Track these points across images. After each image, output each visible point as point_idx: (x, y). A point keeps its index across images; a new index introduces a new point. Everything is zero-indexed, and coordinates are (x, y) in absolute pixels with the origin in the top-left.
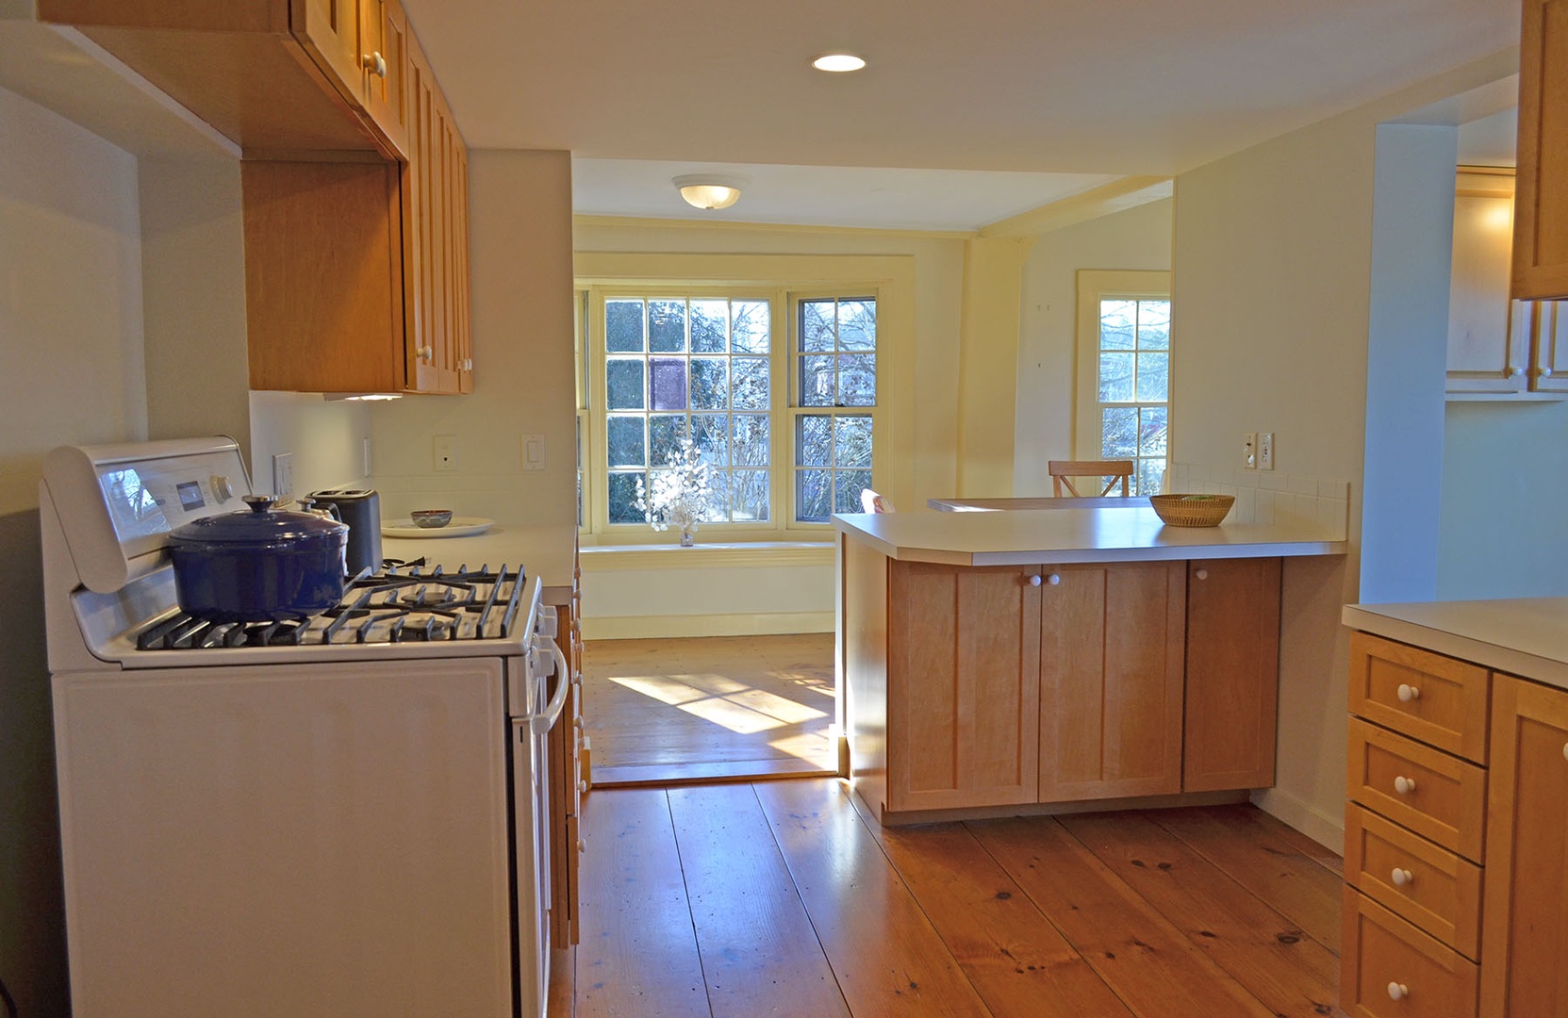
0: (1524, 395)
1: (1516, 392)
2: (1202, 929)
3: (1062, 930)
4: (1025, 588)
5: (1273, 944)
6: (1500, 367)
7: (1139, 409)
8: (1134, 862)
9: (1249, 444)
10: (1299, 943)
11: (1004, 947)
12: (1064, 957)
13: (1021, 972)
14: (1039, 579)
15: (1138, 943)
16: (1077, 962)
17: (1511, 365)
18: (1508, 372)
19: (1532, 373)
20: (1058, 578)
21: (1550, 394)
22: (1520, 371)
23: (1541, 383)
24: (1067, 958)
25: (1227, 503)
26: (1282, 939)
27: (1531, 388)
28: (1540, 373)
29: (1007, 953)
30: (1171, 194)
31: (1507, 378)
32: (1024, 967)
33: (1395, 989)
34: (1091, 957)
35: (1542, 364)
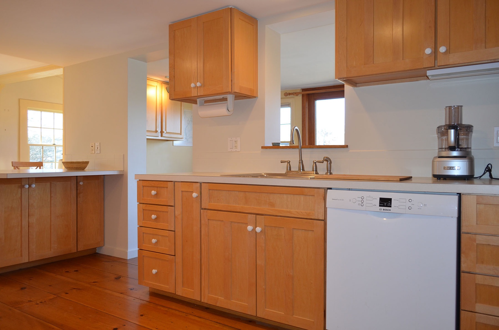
0: (160, 138)
1: (158, 137)
2: (93, 282)
3: (48, 291)
4: (23, 189)
5: (114, 280)
6: (154, 130)
7: (43, 146)
8: (66, 272)
9: (92, 146)
10: (121, 278)
11: (29, 300)
12: (52, 297)
13: (38, 304)
14: (28, 186)
15: (74, 289)
16: (56, 297)
17: (157, 130)
18: (156, 131)
19: (162, 132)
20: (34, 185)
21: (166, 138)
22: (159, 131)
23: (164, 135)
24: (53, 297)
25: (87, 163)
26: (116, 278)
27: (162, 136)
28: (163, 132)
29: (31, 301)
30: (62, 73)
31: (156, 133)
32: (38, 303)
33: (154, 271)
34: (61, 295)
35: (164, 130)
